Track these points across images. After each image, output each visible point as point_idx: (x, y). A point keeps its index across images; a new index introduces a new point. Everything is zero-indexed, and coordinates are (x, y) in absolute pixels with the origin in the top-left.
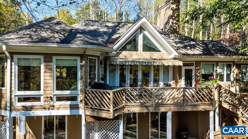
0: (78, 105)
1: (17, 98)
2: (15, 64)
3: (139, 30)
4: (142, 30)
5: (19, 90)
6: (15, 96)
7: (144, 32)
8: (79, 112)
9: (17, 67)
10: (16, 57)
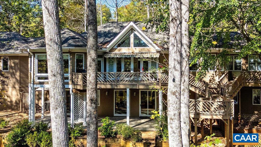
0: (68, 82)
1: (37, 77)
2: (36, 59)
3: (131, 31)
4: (133, 31)
5: (38, 73)
6: (36, 76)
7: (135, 32)
8: (68, 86)
9: (37, 60)
10: (36, 55)
